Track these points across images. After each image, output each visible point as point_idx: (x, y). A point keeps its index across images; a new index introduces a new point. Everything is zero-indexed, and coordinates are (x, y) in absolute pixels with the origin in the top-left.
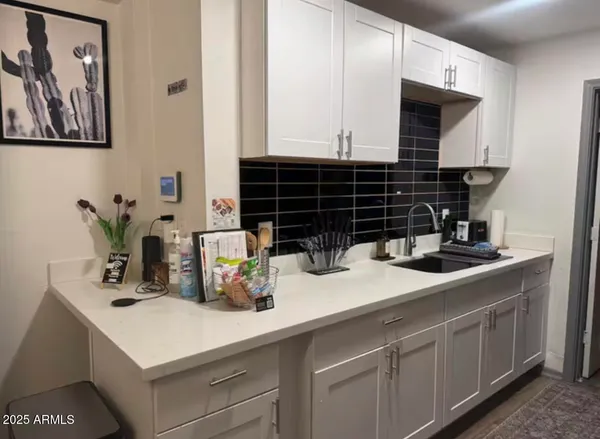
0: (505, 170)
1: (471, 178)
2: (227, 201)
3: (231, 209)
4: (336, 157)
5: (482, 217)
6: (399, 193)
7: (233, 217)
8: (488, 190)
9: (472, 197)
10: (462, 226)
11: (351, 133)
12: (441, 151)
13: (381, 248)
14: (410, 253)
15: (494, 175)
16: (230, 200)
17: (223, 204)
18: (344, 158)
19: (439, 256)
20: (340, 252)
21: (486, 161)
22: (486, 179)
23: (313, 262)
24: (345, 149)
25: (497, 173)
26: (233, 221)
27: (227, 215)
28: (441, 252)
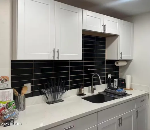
0: (131, 60)
1: (117, 63)
2: (4, 77)
3: (7, 80)
4: (52, 59)
5: (123, 78)
6: (89, 69)
7: (8, 84)
8: (125, 67)
9: (120, 70)
10: (115, 81)
11: (58, 50)
12: (106, 54)
13: (80, 91)
14: (93, 92)
15: (127, 62)
16: (6, 77)
17: (2, 78)
18: (56, 59)
19: (104, 94)
20: (60, 94)
21: (121, 58)
22: (124, 64)
23: (48, 99)
24: (56, 56)
25: (128, 61)
26: (7, 85)
27: (5, 82)
28: (105, 92)
